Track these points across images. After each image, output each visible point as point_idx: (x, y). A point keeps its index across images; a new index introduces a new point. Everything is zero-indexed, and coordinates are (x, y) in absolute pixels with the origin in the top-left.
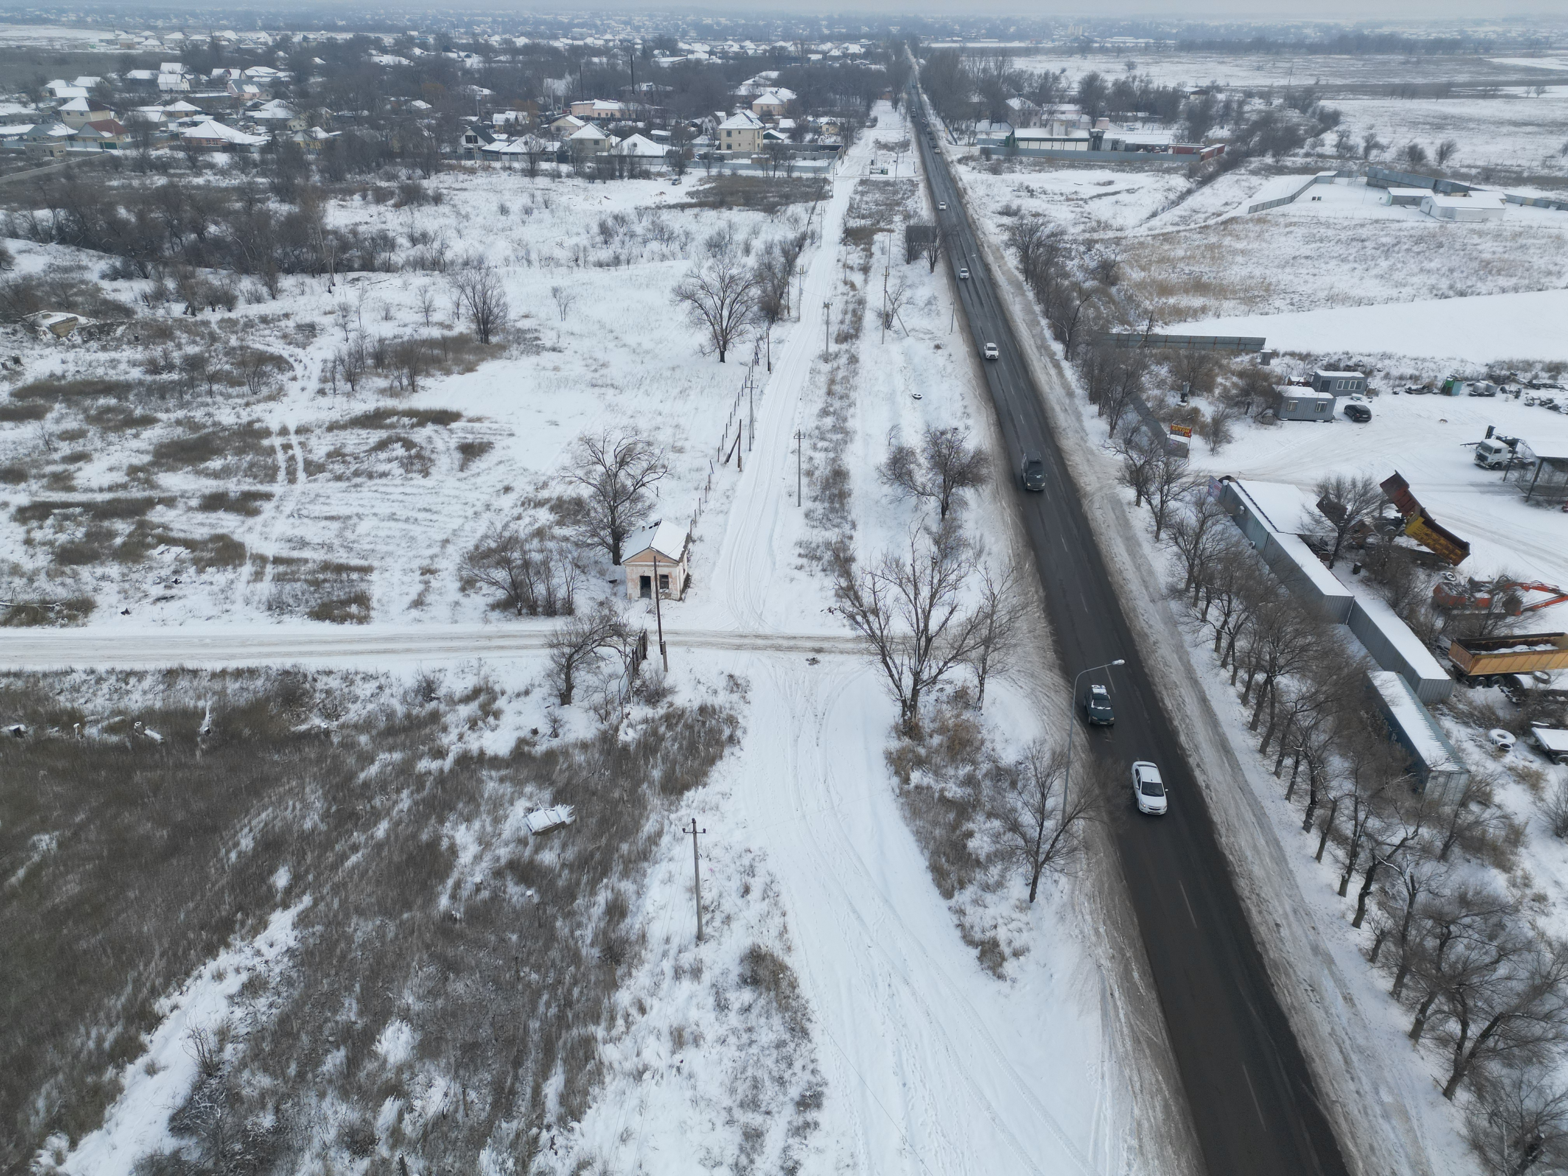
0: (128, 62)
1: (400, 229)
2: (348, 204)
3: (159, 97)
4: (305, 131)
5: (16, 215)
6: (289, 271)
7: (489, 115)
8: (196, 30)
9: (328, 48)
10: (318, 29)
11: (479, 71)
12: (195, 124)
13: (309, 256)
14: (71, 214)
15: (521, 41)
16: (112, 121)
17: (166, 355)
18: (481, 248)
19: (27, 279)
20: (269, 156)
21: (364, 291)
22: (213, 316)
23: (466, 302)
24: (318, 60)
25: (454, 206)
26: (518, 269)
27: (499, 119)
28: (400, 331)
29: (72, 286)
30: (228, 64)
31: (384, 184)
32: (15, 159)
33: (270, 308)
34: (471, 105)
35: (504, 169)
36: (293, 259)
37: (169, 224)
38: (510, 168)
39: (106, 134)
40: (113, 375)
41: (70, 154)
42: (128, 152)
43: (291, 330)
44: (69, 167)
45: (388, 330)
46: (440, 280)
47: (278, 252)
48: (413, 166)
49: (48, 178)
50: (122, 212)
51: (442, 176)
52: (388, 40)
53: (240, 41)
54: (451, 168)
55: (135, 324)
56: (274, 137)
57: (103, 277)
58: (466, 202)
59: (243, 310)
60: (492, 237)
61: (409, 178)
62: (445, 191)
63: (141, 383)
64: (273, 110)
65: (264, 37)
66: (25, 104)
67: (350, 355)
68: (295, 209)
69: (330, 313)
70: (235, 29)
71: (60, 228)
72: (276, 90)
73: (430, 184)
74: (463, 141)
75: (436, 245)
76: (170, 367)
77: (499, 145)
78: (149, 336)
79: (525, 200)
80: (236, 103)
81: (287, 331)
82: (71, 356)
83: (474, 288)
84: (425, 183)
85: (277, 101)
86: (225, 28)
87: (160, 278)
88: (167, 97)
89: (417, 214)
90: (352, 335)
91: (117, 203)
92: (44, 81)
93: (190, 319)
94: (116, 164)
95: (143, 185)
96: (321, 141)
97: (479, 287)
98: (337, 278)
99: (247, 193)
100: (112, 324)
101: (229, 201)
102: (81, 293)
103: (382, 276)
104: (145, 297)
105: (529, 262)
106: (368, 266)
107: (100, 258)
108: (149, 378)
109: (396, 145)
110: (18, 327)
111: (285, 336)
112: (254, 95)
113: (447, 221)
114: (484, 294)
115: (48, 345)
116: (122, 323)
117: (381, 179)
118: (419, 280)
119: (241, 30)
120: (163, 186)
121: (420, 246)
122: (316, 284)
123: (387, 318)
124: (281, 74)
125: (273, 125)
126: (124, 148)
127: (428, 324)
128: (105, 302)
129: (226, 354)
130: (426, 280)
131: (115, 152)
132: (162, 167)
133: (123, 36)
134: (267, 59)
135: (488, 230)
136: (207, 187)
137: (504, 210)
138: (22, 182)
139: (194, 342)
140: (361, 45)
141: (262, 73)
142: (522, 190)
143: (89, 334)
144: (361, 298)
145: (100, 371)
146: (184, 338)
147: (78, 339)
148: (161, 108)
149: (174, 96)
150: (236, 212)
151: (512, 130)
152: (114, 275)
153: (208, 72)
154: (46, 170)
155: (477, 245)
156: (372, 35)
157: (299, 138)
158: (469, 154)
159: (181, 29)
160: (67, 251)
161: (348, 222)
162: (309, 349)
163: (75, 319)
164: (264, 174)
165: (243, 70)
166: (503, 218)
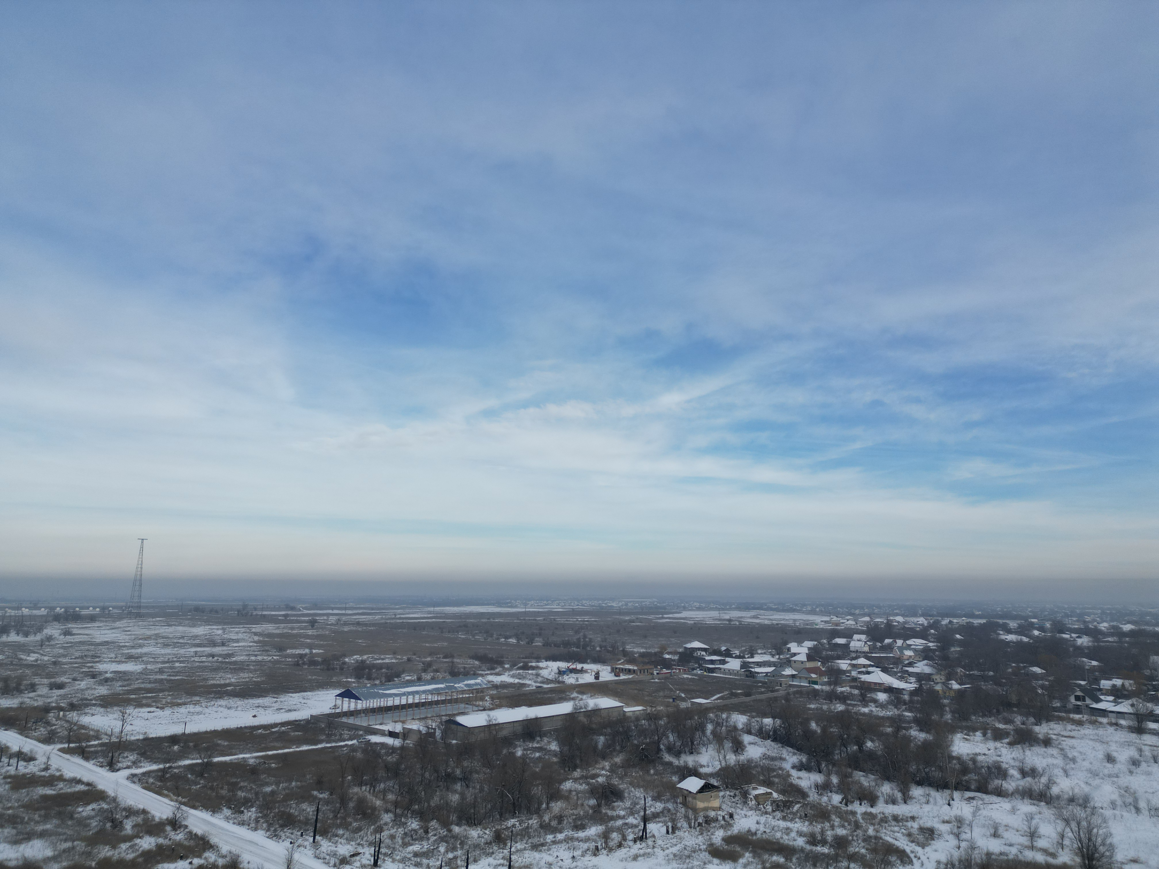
0: (835, 633)
1: (1012, 763)
2: (972, 738)
3: (849, 654)
4: (943, 683)
5: (753, 720)
6: (920, 783)
7: (1097, 681)
8: (879, 615)
9: (968, 629)
10: (960, 616)
11: (1088, 648)
12: (868, 673)
13: (937, 774)
14: (783, 723)
15: (1127, 627)
16: (819, 668)
17: (823, 832)
18: (1086, 789)
19: (750, 761)
20: (916, 698)
21: (978, 809)
22: (860, 809)
23: (1070, 834)
24: (958, 636)
25: (1062, 750)
26: (1125, 814)
27: (1105, 684)
28: (1006, 849)
29: (774, 770)
30: (895, 636)
31: (1001, 726)
32: (761, 687)
33: (901, 809)
34: (1080, 672)
35: (1111, 724)
36: (924, 774)
37: (841, 737)
38: (1116, 724)
39: (813, 676)
40: (786, 840)
41: (791, 686)
42: (824, 687)
43: (915, 831)
44: (788, 694)
45: (995, 846)
46: (1047, 812)
47: (913, 768)
48: (1027, 715)
49: (776, 699)
50: (813, 725)
51: (1052, 725)
52: (1013, 624)
53: (905, 623)
54: (1060, 719)
55: (807, 805)
56: (921, 685)
57: (793, 767)
58: (1073, 747)
59: (882, 808)
60: (1097, 781)
61: (1023, 723)
62: (1054, 737)
63: (802, 850)
64: (922, 667)
65: (922, 620)
66: (773, 656)
67: (960, 861)
68: (930, 737)
69: (948, 822)
70: (903, 615)
71: (775, 731)
72: (925, 654)
73: (1042, 730)
74: (1072, 699)
75: (1044, 780)
76: (824, 842)
77: (1106, 704)
78: (814, 816)
79: (1132, 752)
80: (897, 661)
81: (912, 830)
82: (763, 819)
83: (1079, 824)
84: (1037, 729)
85: (925, 662)
86: (897, 615)
87: (829, 774)
88: (854, 655)
89: (1028, 753)
90: (964, 844)
91: (812, 719)
92: (786, 643)
93: (844, 808)
94: (815, 694)
95: (829, 709)
96: (955, 690)
97: (1084, 824)
98: (957, 795)
99: (897, 722)
100: (792, 802)
101: (884, 726)
102: (778, 776)
103: (994, 799)
104: (817, 786)
105: (1138, 810)
106: (983, 788)
107: (794, 754)
108: (808, 847)
109: (1014, 699)
110: (737, 792)
111: (909, 835)
112: (910, 656)
113: (1055, 762)
114: (1090, 831)
115: (751, 809)
116: (799, 802)
117: (1000, 722)
118: (1026, 807)
119: (907, 616)
120: (841, 711)
121: (1029, 779)
122: (939, 797)
123: (995, 835)
124: (930, 644)
125: (920, 677)
126: (822, 685)
127: (1032, 848)
128: (792, 785)
129: (864, 840)
130: (1032, 809)
131: (816, 687)
132: (843, 698)
133: (835, 619)
134: (922, 634)
135: (1095, 774)
136: (870, 715)
137: (1110, 759)
138: (761, 701)
139: (843, 826)
140: (991, 627)
141: (918, 643)
142: (1129, 744)
143: (778, 806)
144: (974, 814)
145: (778, 835)
146: (837, 821)
147: (769, 808)
148: (849, 662)
149: (858, 654)
150: (887, 734)
151: (1118, 694)
152: (800, 767)
153: (882, 641)
154: (775, 694)
155: (1083, 785)
156: (1001, 621)
157: (938, 687)
158: (1077, 710)
159: (869, 615)
160: (776, 746)
161: (969, 752)
162: (927, 849)
163: (771, 793)
164: (910, 711)
165: (905, 640)
166: (1109, 765)
